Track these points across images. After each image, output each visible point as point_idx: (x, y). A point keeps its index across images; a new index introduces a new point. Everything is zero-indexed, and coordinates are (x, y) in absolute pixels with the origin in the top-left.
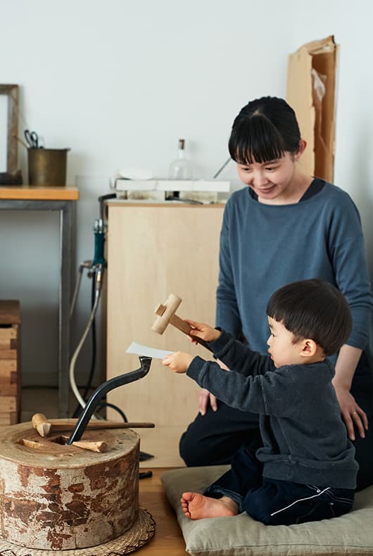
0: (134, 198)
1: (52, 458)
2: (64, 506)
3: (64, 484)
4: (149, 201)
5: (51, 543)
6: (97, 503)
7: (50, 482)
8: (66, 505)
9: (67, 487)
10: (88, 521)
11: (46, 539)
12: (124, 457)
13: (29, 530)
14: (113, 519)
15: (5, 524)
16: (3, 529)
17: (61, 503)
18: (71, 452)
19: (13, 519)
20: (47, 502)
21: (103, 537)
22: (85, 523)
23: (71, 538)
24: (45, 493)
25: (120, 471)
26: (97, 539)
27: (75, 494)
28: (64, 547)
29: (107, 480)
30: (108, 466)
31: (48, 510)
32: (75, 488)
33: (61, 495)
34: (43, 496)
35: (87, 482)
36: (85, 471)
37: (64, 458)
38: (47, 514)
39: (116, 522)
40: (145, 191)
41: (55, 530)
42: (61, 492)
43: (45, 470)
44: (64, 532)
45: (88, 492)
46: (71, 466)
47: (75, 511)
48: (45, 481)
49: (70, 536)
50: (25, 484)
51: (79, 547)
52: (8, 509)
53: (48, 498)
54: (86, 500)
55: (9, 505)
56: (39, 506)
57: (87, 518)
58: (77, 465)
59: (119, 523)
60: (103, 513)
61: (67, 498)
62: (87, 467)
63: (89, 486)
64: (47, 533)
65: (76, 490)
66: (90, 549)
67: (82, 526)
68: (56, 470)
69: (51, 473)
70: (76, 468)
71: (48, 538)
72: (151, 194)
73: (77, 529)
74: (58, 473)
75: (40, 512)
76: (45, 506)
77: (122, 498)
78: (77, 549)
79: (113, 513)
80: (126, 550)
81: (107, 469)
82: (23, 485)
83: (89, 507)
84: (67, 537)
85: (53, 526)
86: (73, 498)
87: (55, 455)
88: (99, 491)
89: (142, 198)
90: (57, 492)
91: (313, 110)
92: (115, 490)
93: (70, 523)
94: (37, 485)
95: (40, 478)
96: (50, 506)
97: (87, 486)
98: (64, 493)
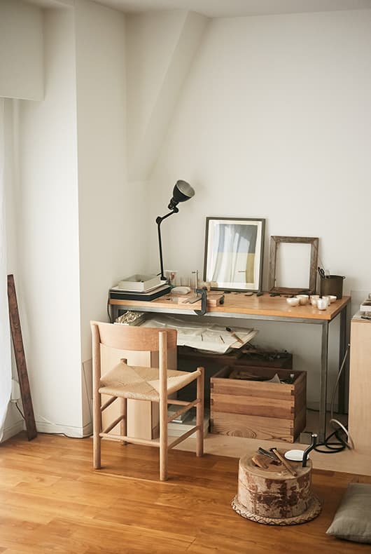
3: (289, 487)
5: (282, 515)
6: (301, 494)
7: (282, 486)
8: (289, 497)
13: (271, 509)
14: (306, 501)
15: (257, 506)
16: (255, 509)
17: (287, 496)
19: (262, 504)
20: (279, 495)
22: (297, 504)
24: (279, 491)
25: (309, 478)
27: (293, 491)
28: (288, 516)
29: (304, 483)
30: (305, 476)
31: (280, 499)
34: (278, 493)
35: (297, 485)
36: (297, 480)
38: (280, 502)
41: (283, 509)
43: (280, 481)
44: (287, 509)
45: (298, 490)
46: (291, 478)
47: (292, 499)
48: (279, 486)
52: (259, 500)
53: (281, 494)
54: (297, 494)
55: (260, 497)
56: (276, 498)
57: (297, 502)
58: (294, 477)
59: (308, 503)
60: (303, 499)
61: (289, 493)
62: (298, 478)
64: (279, 511)
65: (293, 489)
67: (295, 506)
68: (285, 480)
69: (282, 482)
70: (294, 479)
71: (280, 513)
73: (293, 507)
74: (285, 482)
75: (276, 501)
76: (279, 498)
78: (294, 517)
79: (306, 498)
82: (268, 488)
83: (298, 497)
84: (289, 511)
85: (282, 507)
86: (292, 493)
88: (302, 489)
90: (285, 491)
92: (307, 487)
93: (290, 505)
94: (275, 488)
95: (277, 485)
96: (282, 498)
97: (298, 487)
98: (288, 491)
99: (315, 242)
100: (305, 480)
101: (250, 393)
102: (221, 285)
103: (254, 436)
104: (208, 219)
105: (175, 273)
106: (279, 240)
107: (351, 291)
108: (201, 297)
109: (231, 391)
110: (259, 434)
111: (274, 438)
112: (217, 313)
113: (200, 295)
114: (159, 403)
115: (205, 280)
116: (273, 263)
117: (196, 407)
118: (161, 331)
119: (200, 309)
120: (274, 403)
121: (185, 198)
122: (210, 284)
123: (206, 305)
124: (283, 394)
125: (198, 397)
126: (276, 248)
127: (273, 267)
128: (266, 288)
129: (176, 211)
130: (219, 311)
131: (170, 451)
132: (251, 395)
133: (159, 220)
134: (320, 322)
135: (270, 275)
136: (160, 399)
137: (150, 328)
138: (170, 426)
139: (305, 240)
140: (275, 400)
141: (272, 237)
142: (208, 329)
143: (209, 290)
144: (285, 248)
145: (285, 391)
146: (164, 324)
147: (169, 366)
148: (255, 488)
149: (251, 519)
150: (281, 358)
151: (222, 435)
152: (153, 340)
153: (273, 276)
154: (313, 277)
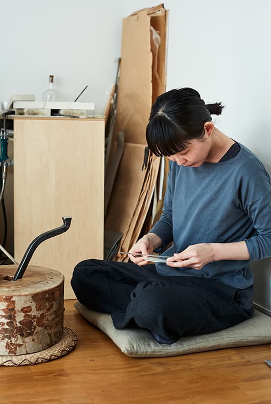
0: (29, 114)
1: (7, 290)
2: (17, 323)
3: (18, 307)
4: (40, 116)
5: (8, 350)
6: (40, 320)
7: (8, 306)
8: (19, 322)
9: (20, 309)
10: (34, 333)
11: (4, 348)
12: (57, 287)
14: (50, 332)
17: (16, 321)
18: (19, 285)
20: (5, 321)
21: (44, 345)
22: (33, 335)
23: (23, 346)
24: (4, 314)
25: (55, 297)
26: (40, 346)
27: (25, 314)
28: (18, 353)
29: (47, 304)
30: (48, 294)
31: (6, 326)
32: (25, 310)
33: (16, 315)
34: (3, 316)
35: (33, 305)
36: (33, 297)
37: (15, 289)
38: (5, 330)
39: (53, 334)
40: (36, 109)
41: (11, 341)
42: (15, 313)
43: (4, 297)
44: (18, 342)
45: (34, 312)
46: (23, 294)
47: (26, 326)
48: (4, 305)
49: (22, 345)
51: (29, 352)
53: (6, 318)
54: (33, 319)
57: (34, 332)
58: (27, 293)
59: (54, 335)
60: (45, 328)
61: (20, 317)
62: (34, 294)
63: (35, 308)
64: (5, 344)
65: (26, 311)
66: (36, 354)
67: (30, 337)
68: (12, 297)
69: (8, 299)
70: (26, 295)
71: (6, 347)
72: (41, 111)
73: (27, 339)
74: (13, 299)
76: (3, 324)
77: (56, 317)
78: (27, 354)
79: (51, 327)
80: (62, 353)
83: (35, 323)
84: (20, 345)
85: (9, 338)
86: (24, 317)
87: (8, 288)
88: (41, 312)
89: (35, 114)
90: (12, 313)
91: (151, 55)
92: (52, 311)
93: (22, 335)
96: (8, 324)
97: (34, 308)
98: (18, 313)
100: (47, 300)
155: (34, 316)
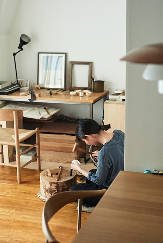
0: (113, 100)
3: (60, 186)
7: (57, 185)
9: (61, 186)
15: (46, 195)
16: (46, 196)
19: (48, 194)
20: (56, 190)
31: (56, 192)
34: (55, 188)
35: (65, 185)
48: (55, 185)
50: (51, 186)
52: (47, 192)
55: (47, 190)
56: (54, 191)
58: (63, 181)
61: (61, 189)
65: (63, 187)
72: (118, 99)
74: (58, 183)
75: (55, 192)
76: (56, 191)
81: (70, 181)
88: (68, 187)
89: (115, 101)
94: (54, 186)
95: (54, 185)
96: (57, 191)
97: (65, 186)
98: (60, 188)
99: (91, 64)
100: (70, 183)
101: (55, 141)
102: (46, 86)
103: (58, 161)
104: (39, 53)
105: (23, 81)
106: (73, 63)
107: (109, 88)
108: (31, 93)
109: (46, 140)
110: (61, 161)
111: (68, 162)
112: (39, 100)
113: (30, 91)
114: (15, 146)
115: (38, 84)
116: (71, 75)
117: (36, 147)
118: (14, 111)
119: (31, 99)
120: (67, 145)
121: (25, 43)
122: (40, 86)
123: (34, 97)
124: (71, 141)
125: (37, 142)
126: (72, 67)
127: (71, 77)
128: (68, 87)
129: (22, 49)
130: (40, 99)
131: (22, 169)
132: (56, 142)
133: (14, 54)
134: (88, 104)
135: (69, 80)
136: (15, 144)
137: (9, 110)
138: (22, 157)
139: (85, 63)
140: (67, 144)
141: (70, 62)
142: (36, 108)
143: (39, 89)
144: (76, 67)
145: (72, 139)
146: (15, 106)
147: (19, 127)
148: (45, 186)
149: (44, 200)
150: (75, 121)
151: (43, 161)
152: (10, 115)
153: (70, 82)
154: (90, 81)
155: (66, 188)
